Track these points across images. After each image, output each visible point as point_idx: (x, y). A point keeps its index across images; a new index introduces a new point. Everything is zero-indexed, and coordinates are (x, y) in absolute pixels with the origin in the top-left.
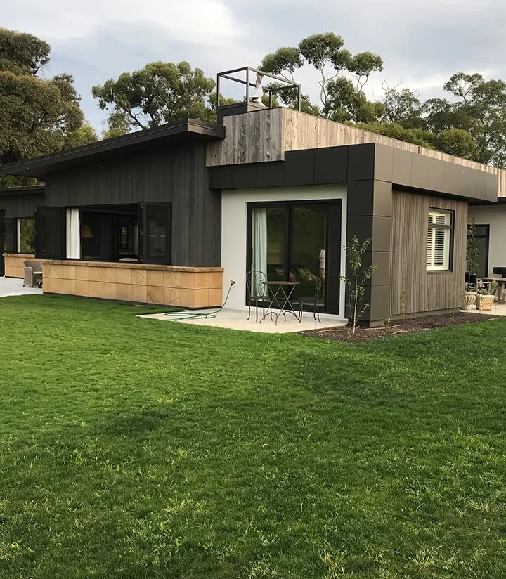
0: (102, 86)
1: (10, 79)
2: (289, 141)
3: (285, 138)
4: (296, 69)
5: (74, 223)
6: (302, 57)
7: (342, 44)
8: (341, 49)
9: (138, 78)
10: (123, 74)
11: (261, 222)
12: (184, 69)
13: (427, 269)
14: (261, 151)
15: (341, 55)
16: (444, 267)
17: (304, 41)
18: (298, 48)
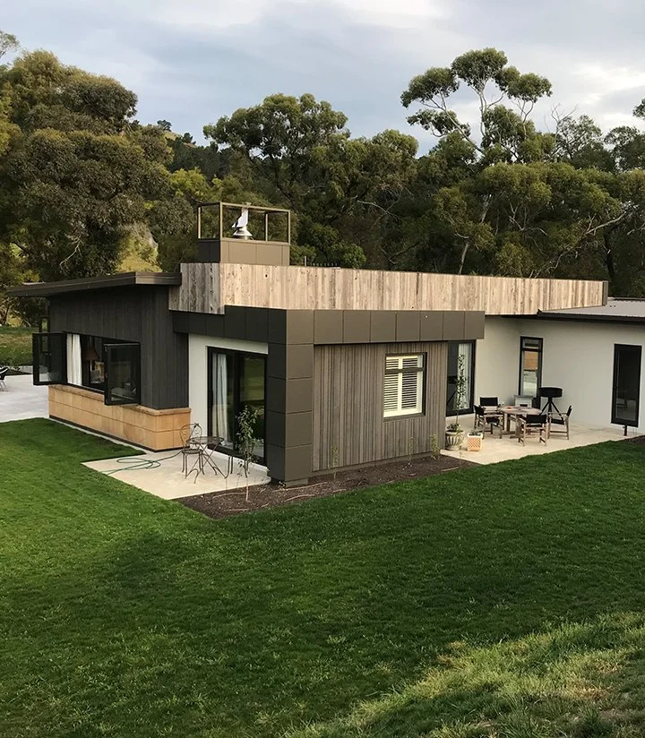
0: (214, 124)
1: (89, 139)
2: (230, 294)
3: (225, 292)
4: (451, 93)
5: (75, 349)
6: (457, 79)
7: (504, 61)
8: (506, 67)
9: (252, 116)
10: (238, 111)
11: (222, 364)
12: (307, 102)
13: (385, 416)
14: (206, 302)
15: (506, 74)
16: (417, 410)
17: (459, 60)
18: (451, 68)
